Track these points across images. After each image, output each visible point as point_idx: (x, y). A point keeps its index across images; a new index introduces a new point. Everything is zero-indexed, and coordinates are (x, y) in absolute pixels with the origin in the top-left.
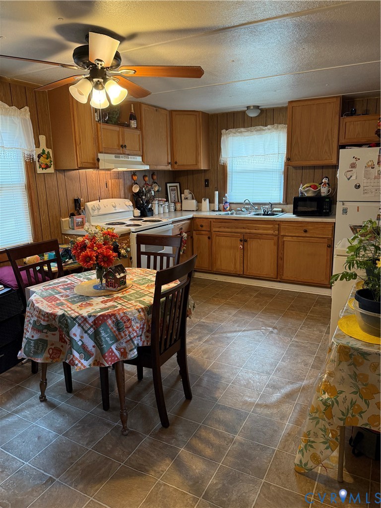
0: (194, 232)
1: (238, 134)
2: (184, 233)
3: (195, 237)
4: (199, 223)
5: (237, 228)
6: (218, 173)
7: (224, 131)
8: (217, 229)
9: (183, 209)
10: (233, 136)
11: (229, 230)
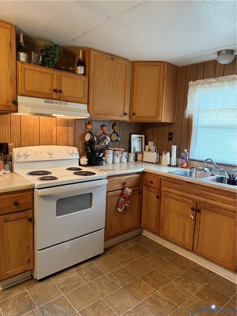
0: (144, 187)
1: (207, 85)
2: (127, 189)
3: (145, 192)
4: (150, 178)
5: (190, 193)
6: (183, 126)
7: (191, 83)
8: (167, 189)
9: (143, 160)
10: (200, 88)
11: (180, 193)
